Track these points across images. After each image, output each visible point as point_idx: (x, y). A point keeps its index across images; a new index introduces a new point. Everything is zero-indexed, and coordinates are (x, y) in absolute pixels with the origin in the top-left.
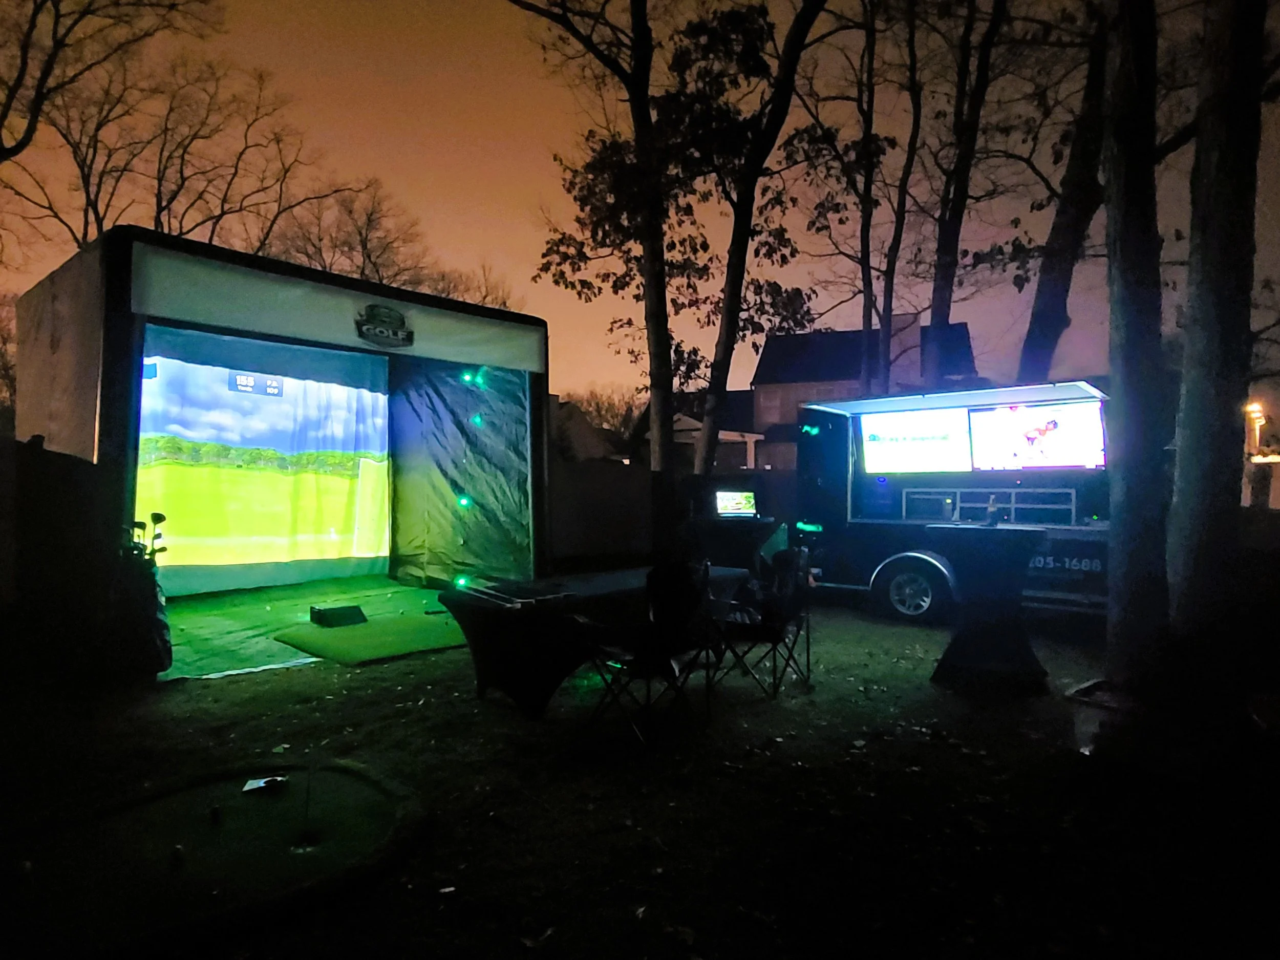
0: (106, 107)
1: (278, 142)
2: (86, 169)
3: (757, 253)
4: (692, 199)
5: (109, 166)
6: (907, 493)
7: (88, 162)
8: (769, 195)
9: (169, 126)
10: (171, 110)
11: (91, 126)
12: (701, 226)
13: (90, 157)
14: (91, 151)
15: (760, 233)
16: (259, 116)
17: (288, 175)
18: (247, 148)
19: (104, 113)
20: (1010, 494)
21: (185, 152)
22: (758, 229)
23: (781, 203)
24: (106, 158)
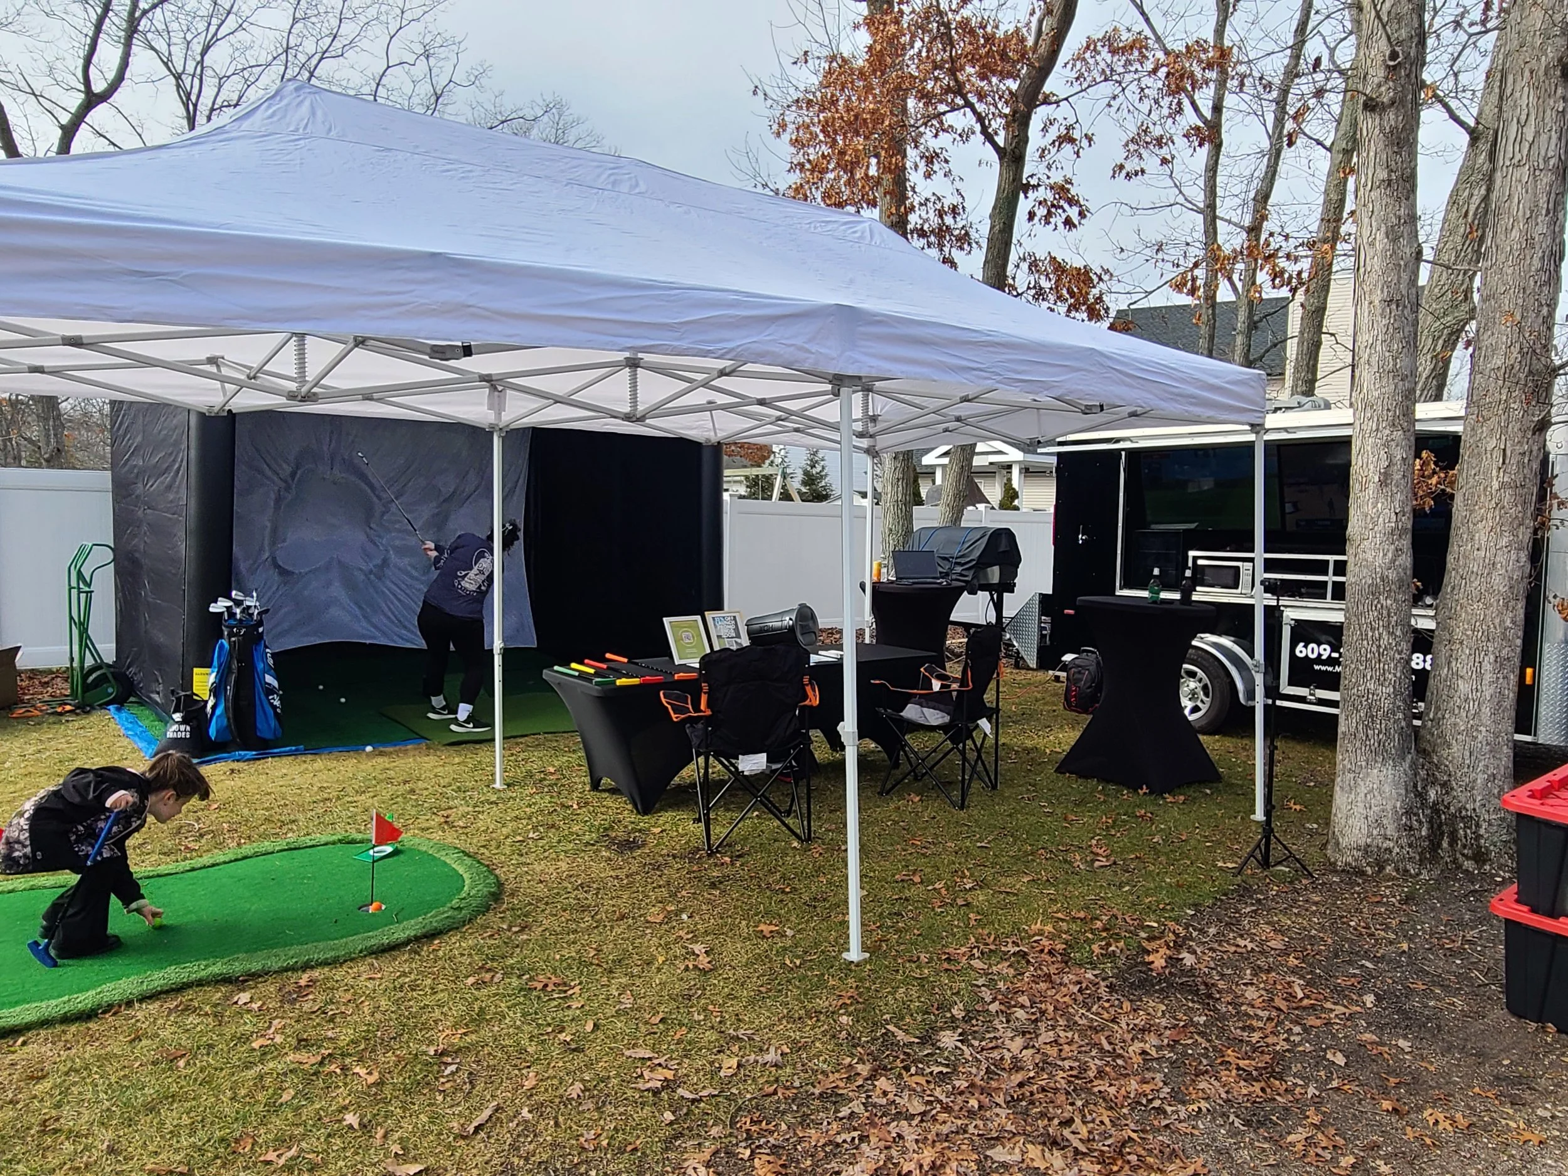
0: (215, 21)
1: (427, 58)
2: (191, 107)
3: (1031, 216)
4: (945, 139)
5: (219, 101)
6: (1195, 558)
7: (193, 98)
8: (1053, 133)
9: (292, 44)
10: (295, 21)
11: (197, 48)
12: (957, 179)
13: (195, 91)
14: (196, 82)
15: (1036, 187)
16: (404, 23)
17: (440, 100)
18: (389, 67)
19: (212, 29)
20: (1327, 562)
21: (312, 75)
22: (1033, 182)
23: (1072, 141)
24: (216, 90)
